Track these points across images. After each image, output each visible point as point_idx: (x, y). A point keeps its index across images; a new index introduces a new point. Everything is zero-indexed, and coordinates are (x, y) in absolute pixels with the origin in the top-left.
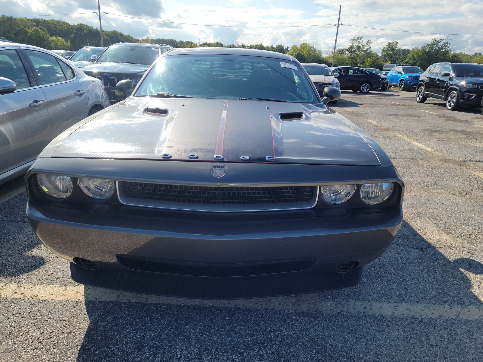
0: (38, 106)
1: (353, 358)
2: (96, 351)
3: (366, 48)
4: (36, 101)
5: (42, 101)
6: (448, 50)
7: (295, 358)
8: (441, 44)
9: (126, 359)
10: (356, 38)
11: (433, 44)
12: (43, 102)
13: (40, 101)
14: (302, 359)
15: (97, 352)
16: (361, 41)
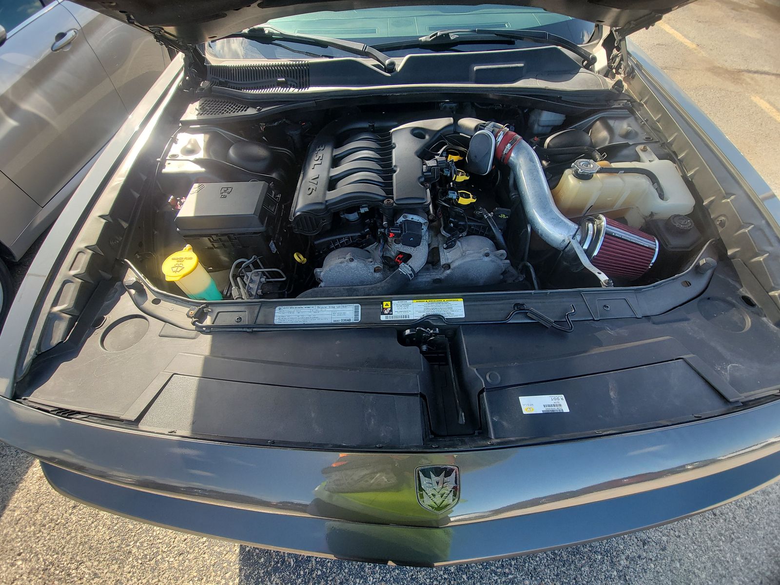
0: (69, 43)
1: (610, 554)
2: (260, 558)
4: (61, 36)
5: (71, 30)
7: (531, 559)
9: (302, 573)
12: (74, 34)
13: (68, 31)
14: (541, 560)
15: (262, 560)
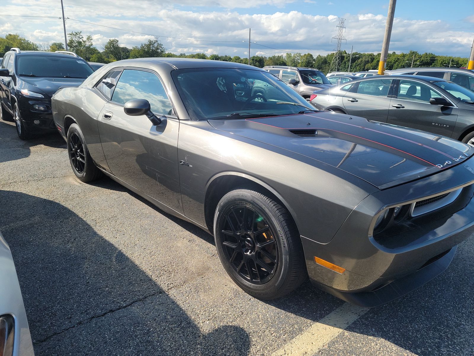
3: (88, 44)
6: (163, 50)
8: (156, 45)
10: (74, 33)
11: (150, 45)
16: (81, 37)
